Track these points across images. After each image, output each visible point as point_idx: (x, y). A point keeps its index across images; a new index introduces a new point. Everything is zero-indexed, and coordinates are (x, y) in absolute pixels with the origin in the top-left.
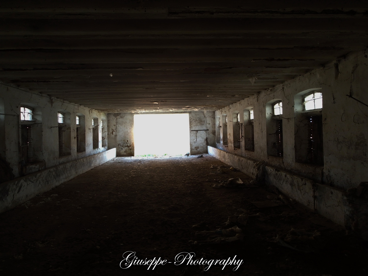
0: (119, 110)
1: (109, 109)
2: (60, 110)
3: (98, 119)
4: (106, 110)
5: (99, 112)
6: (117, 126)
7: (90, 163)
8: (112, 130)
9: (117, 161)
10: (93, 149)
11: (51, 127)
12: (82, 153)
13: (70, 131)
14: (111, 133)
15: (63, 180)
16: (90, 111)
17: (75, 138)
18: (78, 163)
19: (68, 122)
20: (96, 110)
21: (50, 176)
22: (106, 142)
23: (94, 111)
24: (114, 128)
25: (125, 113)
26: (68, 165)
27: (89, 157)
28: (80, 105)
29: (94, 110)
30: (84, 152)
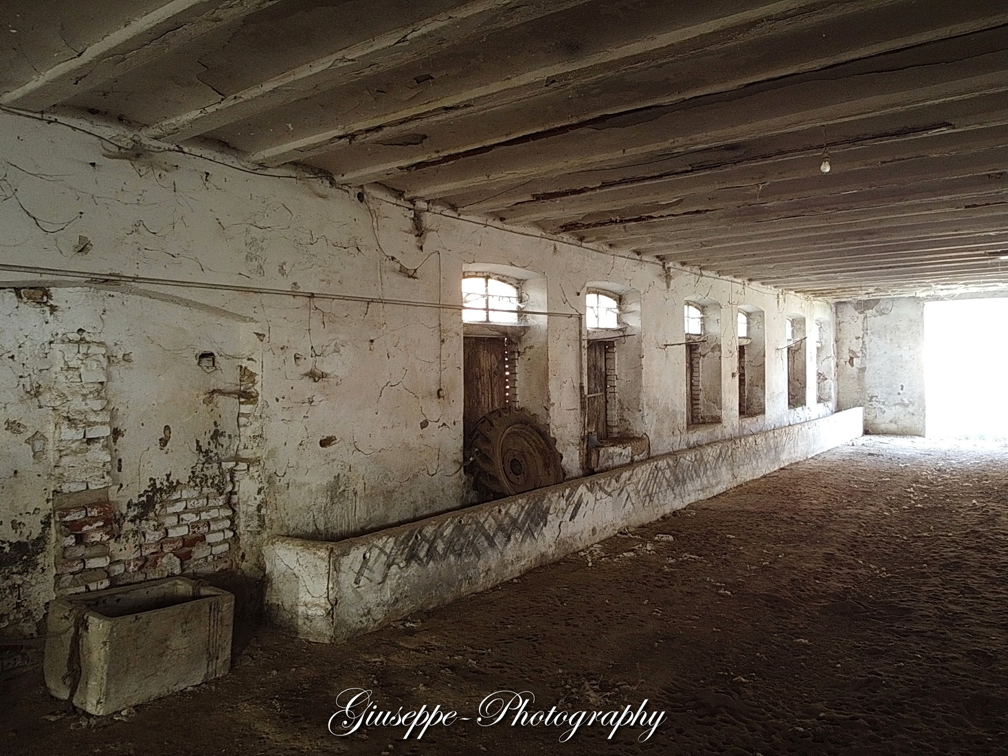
0: (871, 290)
1: (839, 288)
2: (692, 298)
3: (804, 319)
4: (830, 292)
5: (807, 299)
6: (867, 339)
7: (777, 449)
8: (851, 351)
9: (864, 448)
10: (790, 408)
11: (666, 345)
12: (755, 419)
13: (720, 357)
14: (846, 362)
15: (692, 494)
16: (780, 296)
17: (733, 375)
18: (738, 448)
19: (713, 329)
20: (798, 294)
21: (657, 481)
22: (830, 389)
23: (792, 297)
24: (856, 346)
25: (893, 299)
26: (710, 453)
27: (774, 433)
28: (750, 280)
29: (793, 292)
30: (760, 417)
